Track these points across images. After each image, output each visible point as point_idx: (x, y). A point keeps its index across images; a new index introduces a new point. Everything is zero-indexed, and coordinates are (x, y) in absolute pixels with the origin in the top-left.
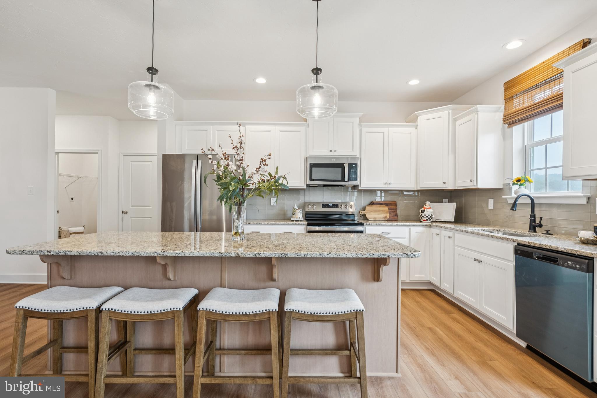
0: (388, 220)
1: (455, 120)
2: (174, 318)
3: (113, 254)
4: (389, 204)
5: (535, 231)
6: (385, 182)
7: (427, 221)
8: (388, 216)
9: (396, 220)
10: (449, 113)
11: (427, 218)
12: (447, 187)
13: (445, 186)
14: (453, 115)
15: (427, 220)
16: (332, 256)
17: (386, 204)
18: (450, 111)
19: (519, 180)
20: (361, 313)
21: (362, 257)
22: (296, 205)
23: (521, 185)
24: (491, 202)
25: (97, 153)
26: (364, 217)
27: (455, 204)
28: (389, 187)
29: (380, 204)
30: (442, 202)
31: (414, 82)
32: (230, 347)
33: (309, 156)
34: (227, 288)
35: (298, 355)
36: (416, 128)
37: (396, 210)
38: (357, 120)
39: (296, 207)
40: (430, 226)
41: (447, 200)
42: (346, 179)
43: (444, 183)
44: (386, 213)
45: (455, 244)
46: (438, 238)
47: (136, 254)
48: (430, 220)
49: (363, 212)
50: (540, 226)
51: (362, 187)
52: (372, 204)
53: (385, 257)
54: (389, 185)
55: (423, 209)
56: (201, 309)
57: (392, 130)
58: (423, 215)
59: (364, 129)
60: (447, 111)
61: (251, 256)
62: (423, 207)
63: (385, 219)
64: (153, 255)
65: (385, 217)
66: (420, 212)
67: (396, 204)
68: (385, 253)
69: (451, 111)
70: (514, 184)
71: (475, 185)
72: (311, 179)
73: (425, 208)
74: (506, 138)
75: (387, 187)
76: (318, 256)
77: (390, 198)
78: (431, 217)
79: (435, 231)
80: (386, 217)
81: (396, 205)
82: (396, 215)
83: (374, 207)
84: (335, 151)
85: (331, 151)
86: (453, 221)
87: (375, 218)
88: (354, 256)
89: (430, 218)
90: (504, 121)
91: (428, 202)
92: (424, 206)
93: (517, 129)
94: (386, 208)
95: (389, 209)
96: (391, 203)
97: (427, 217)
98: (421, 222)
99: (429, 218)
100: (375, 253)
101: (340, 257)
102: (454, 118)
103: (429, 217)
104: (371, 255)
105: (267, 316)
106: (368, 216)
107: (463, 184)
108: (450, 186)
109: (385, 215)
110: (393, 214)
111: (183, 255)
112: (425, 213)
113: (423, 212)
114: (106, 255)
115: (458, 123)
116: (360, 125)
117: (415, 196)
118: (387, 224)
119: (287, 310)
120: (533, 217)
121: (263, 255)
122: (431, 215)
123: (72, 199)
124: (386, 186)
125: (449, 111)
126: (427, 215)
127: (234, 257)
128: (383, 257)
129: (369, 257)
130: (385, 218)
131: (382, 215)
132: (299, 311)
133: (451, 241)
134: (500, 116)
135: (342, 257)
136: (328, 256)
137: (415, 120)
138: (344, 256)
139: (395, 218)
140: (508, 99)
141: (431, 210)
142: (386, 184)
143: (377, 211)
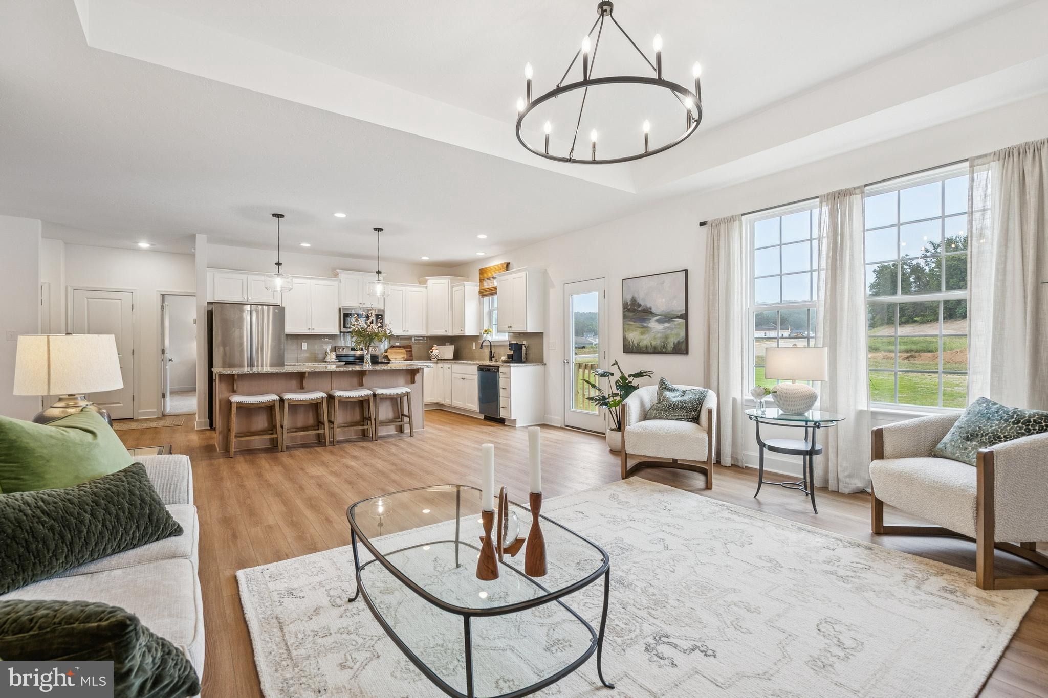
0: (406, 360)
1: (452, 287)
5: (492, 361)
6: (404, 330)
7: (434, 359)
8: (406, 357)
9: (412, 360)
12: (448, 334)
13: (446, 334)
14: (451, 284)
17: (404, 347)
18: (449, 280)
19: (486, 331)
20: (410, 392)
22: (329, 348)
23: (487, 334)
24: (474, 344)
26: (387, 357)
27: (453, 346)
29: (399, 347)
30: (445, 345)
31: (425, 258)
33: (342, 307)
36: (426, 289)
37: (411, 351)
39: (328, 351)
40: (437, 363)
41: (449, 343)
43: (446, 331)
44: (404, 354)
45: (453, 372)
46: (442, 370)
49: (386, 354)
50: (494, 357)
52: (392, 347)
53: (418, 368)
55: (432, 350)
57: (409, 289)
58: (432, 355)
62: (432, 349)
66: (430, 352)
67: (411, 346)
70: (484, 333)
71: (464, 333)
72: (345, 327)
73: (434, 350)
74: (481, 303)
76: (390, 369)
77: (405, 343)
79: (440, 365)
80: (404, 357)
81: (411, 348)
82: (412, 356)
83: (394, 350)
84: (364, 304)
85: (361, 304)
86: (452, 358)
87: (396, 358)
90: (480, 293)
91: (435, 345)
93: (486, 299)
94: (404, 351)
95: (406, 351)
96: (407, 347)
97: (434, 356)
98: (431, 359)
99: (436, 357)
106: (390, 357)
107: (456, 332)
108: (450, 334)
110: (409, 355)
112: (433, 353)
113: (432, 352)
115: (454, 289)
117: (424, 340)
119: (378, 394)
120: (491, 352)
122: (437, 355)
124: (405, 333)
129: (412, 368)
131: (401, 356)
132: (382, 393)
133: (450, 370)
134: (477, 289)
136: (394, 369)
137: (425, 282)
139: (411, 358)
140: (482, 280)
141: (437, 351)
142: (404, 331)
143: (397, 353)
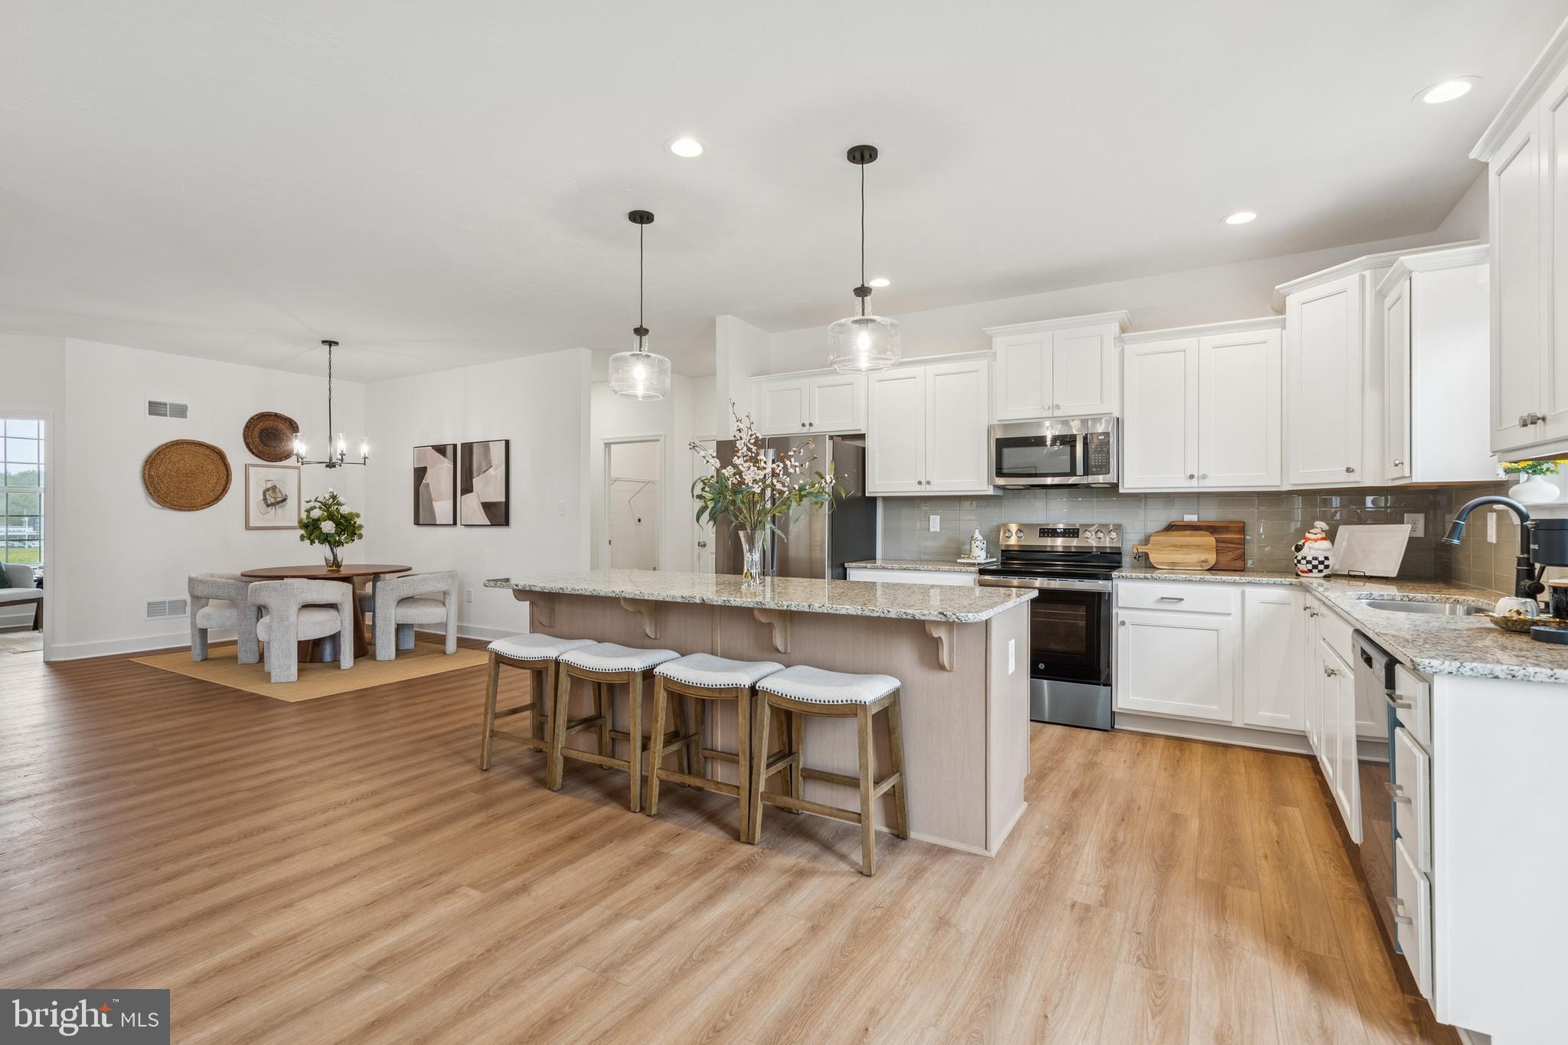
0: (1212, 570)
2: (629, 683)
3: (573, 592)
4: (1221, 527)
6: (1188, 473)
7: (1310, 575)
8: (1212, 558)
9: (1242, 570)
10: (1363, 278)
11: (1310, 567)
12: (1359, 482)
13: (1351, 480)
14: (1376, 281)
15: (1310, 571)
16: (825, 611)
17: (1212, 528)
21: (872, 615)
22: (977, 531)
23: (1533, 472)
25: (658, 440)
27: (1408, 528)
28: (1200, 485)
29: (1195, 528)
30: (1403, 523)
32: (725, 750)
33: (998, 423)
34: (721, 657)
35: (812, 778)
36: (1283, 328)
37: (1238, 543)
38: (1115, 328)
39: (977, 535)
40: (1306, 587)
42: (1080, 469)
43: (1349, 470)
44: (1209, 550)
47: (595, 593)
48: (1320, 571)
49: (1142, 549)
51: (1125, 487)
52: (1171, 528)
53: (908, 617)
54: (1201, 481)
55: (1301, 542)
56: (658, 673)
57: (1210, 340)
58: (1299, 558)
59: (1130, 349)
60: (1358, 274)
61: (719, 603)
62: (1301, 536)
63: (1202, 566)
64: (611, 595)
65: (1203, 562)
66: (1293, 548)
67: (1244, 527)
68: (908, 611)
69: (1369, 271)
71: (1407, 474)
72: (1000, 473)
73: (1307, 539)
75: (1197, 485)
77: (1211, 514)
78: (1322, 563)
79: (1307, 595)
80: (1206, 561)
81: (1243, 531)
82: (1242, 557)
83: (1177, 538)
84: (1060, 407)
85: (1050, 406)
86: (1394, 575)
87: (1174, 564)
88: (859, 613)
89: (1321, 567)
91: (1318, 524)
92: (1307, 535)
94: (1210, 540)
95: (1217, 541)
96: (1226, 527)
97: (1309, 562)
98: (1297, 575)
99: (1315, 567)
100: (891, 610)
101: (837, 612)
102: (1377, 289)
103: (1315, 562)
104: (885, 612)
105: (734, 694)
106: (1154, 558)
109: (1203, 557)
110: (1229, 554)
111: (642, 598)
112: (1304, 552)
113: (1299, 549)
114: (567, 592)
116: (1120, 340)
118: (1209, 577)
119: (759, 687)
120: (1525, 564)
121: (734, 604)
122: (1321, 558)
123: (639, 520)
124: (1194, 483)
125: (1364, 273)
126: (1309, 558)
127: (699, 604)
128: (904, 617)
129: (883, 615)
130: (1203, 564)
131: (1194, 557)
132: (774, 691)
135: (841, 613)
136: (820, 610)
137: (1278, 306)
138: (843, 612)
139: (1238, 564)
141: (1323, 544)
142: (1192, 477)
143: (1182, 546)
